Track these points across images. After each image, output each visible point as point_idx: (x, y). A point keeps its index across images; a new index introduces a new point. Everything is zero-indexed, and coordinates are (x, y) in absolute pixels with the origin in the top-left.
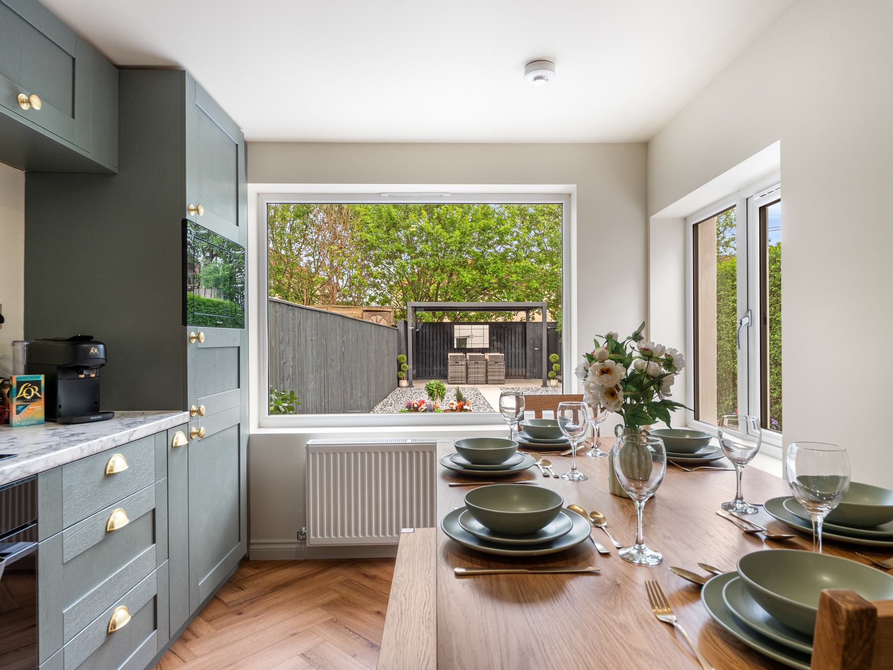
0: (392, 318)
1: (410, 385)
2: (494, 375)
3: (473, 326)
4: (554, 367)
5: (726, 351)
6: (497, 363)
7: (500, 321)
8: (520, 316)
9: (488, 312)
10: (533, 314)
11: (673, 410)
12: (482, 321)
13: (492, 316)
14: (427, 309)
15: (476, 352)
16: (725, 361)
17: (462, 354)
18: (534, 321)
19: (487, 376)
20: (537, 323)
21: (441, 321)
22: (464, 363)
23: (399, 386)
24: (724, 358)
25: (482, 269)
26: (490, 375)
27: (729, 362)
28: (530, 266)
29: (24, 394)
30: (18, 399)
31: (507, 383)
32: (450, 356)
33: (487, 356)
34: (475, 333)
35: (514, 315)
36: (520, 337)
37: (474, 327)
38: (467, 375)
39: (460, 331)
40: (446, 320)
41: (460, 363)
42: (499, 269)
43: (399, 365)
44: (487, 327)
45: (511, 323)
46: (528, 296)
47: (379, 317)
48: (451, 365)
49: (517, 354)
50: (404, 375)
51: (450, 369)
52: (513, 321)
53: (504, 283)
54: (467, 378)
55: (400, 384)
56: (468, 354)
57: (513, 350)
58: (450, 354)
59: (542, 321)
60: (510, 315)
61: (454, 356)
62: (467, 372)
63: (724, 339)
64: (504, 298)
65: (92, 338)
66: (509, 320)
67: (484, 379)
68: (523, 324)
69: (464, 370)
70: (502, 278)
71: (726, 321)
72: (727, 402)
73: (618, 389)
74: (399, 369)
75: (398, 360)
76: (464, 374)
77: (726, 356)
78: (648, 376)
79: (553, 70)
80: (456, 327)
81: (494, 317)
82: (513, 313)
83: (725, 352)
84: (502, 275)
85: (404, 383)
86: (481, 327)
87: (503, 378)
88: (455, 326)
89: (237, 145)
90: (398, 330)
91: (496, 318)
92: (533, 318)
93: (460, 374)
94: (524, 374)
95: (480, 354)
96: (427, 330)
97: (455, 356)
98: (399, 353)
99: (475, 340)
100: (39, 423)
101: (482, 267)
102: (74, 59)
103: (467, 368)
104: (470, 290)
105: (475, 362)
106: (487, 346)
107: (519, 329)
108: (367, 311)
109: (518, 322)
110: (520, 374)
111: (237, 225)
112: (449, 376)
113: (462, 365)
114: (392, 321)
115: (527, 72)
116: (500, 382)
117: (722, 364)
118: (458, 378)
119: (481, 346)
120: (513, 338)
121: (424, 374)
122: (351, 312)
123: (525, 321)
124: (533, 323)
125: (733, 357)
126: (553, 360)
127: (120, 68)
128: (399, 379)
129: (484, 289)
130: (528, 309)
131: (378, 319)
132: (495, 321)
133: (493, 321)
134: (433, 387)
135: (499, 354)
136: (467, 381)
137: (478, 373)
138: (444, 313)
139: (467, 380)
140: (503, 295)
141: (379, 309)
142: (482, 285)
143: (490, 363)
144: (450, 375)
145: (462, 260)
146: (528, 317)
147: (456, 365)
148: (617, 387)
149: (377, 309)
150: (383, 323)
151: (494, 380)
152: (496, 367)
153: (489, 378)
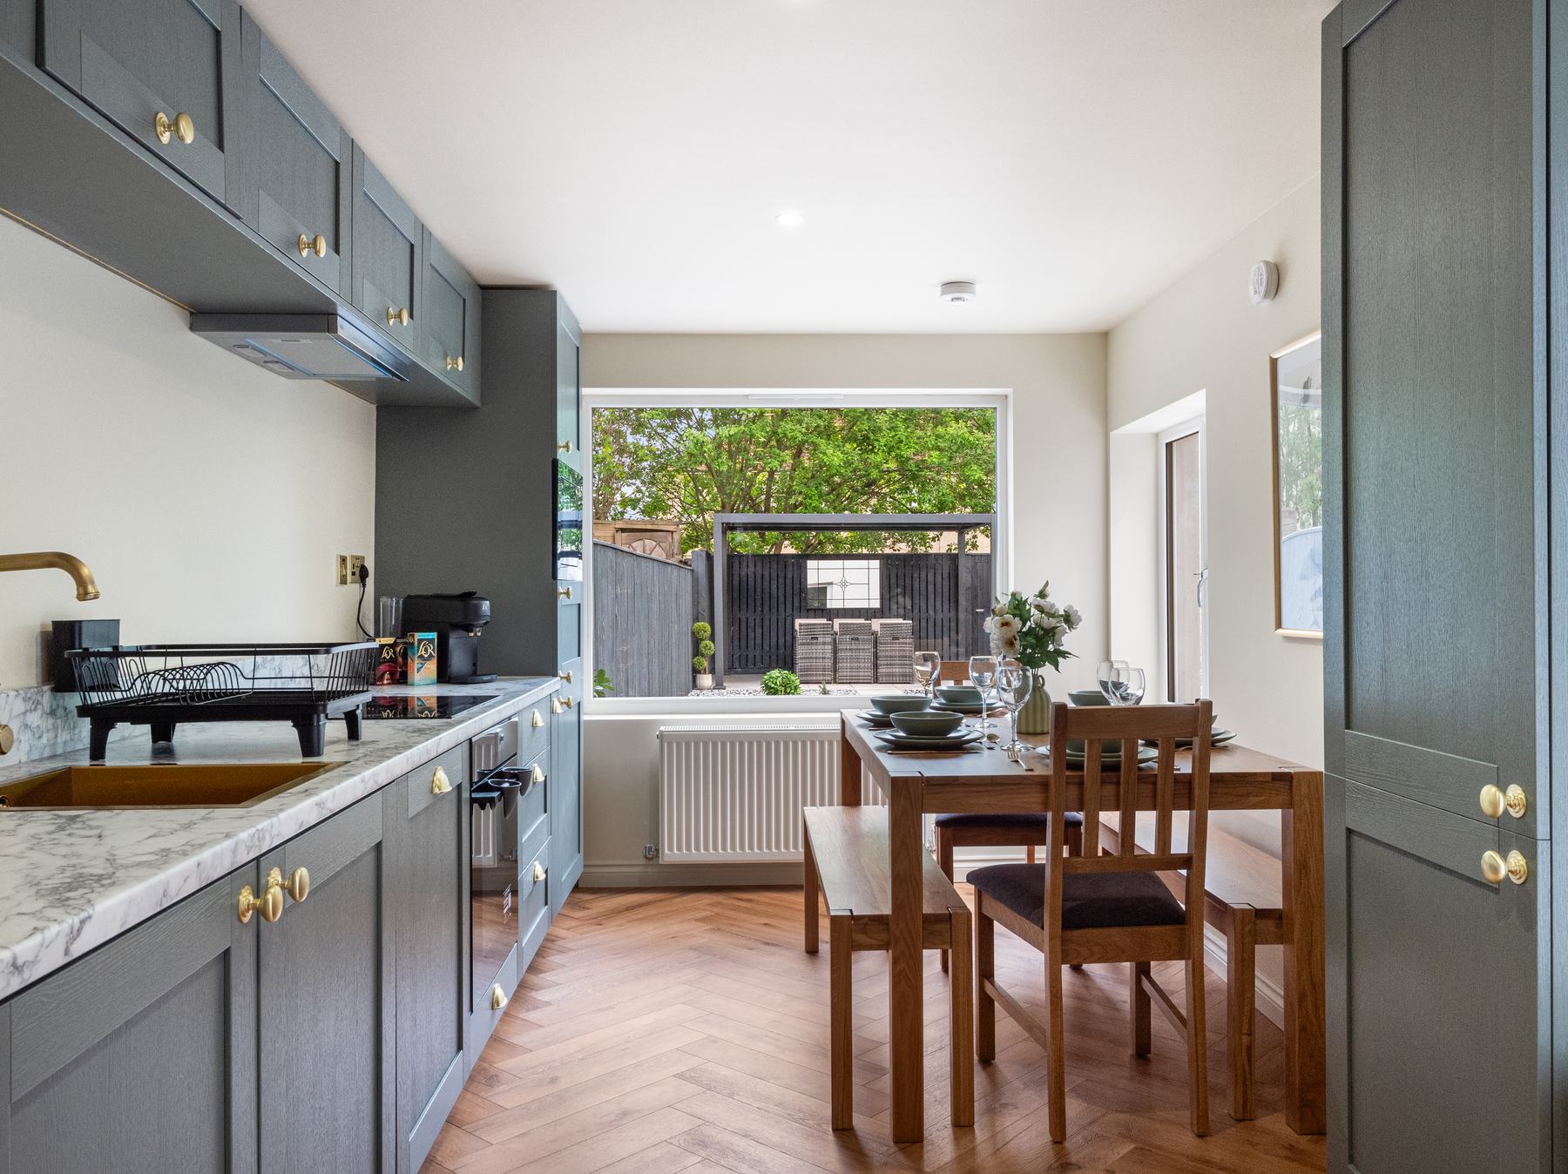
0: (676, 544)
1: (719, 685)
2: (891, 665)
3: (846, 561)
6: (898, 639)
7: (902, 552)
8: (945, 543)
9: (876, 533)
10: (975, 537)
11: (1065, 657)
12: (865, 551)
13: (886, 539)
14: (747, 527)
15: (853, 617)
17: (824, 621)
18: (974, 552)
19: (876, 666)
20: (981, 555)
21: (777, 552)
22: (829, 639)
23: (695, 686)
25: (866, 443)
26: (884, 665)
28: (967, 435)
29: (423, 652)
30: (419, 657)
32: (801, 625)
33: (876, 624)
34: (851, 576)
35: (933, 539)
36: (946, 584)
37: (849, 563)
38: (835, 663)
39: (817, 573)
40: (788, 549)
41: (820, 640)
42: (901, 442)
43: (696, 642)
44: (876, 564)
45: (927, 556)
46: (961, 497)
47: (649, 543)
48: (802, 644)
49: (939, 623)
50: (706, 664)
51: (800, 651)
52: (930, 551)
53: (911, 471)
54: (835, 671)
55: (698, 682)
56: (837, 622)
57: (931, 612)
58: (798, 622)
59: (989, 552)
60: (923, 541)
61: (808, 625)
62: (835, 658)
64: (910, 500)
65: (475, 593)
66: (921, 550)
67: (870, 673)
68: (953, 559)
69: (829, 654)
70: (908, 459)
73: (1016, 639)
74: (697, 652)
75: (693, 633)
76: (829, 663)
78: (1042, 629)
79: (972, 292)
80: (811, 564)
81: (889, 542)
82: (932, 534)
84: (908, 453)
85: (706, 680)
86: (864, 563)
87: (909, 670)
88: (809, 562)
89: (578, 348)
90: (693, 570)
91: (894, 543)
92: (974, 546)
93: (820, 663)
95: (862, 621)
97: (811, 625)
98: (696, 619)
99: (851, 592)
100: (433, 684)
101: (866, 438)
102: (464, 300)
103: (835, 651)
104: (840, 485)
105: (853, 636)
106: (876, 604)
107: (946, 569)
108: (623, 530)
109: (942, 555)
111: (578, 449)
112: (798, 667)
113: (824, 644)
114: (675, 551)
115: (943, 293)
116: (903, 680)
118: (816, 670)
119: (864, 605)
120: (931, 588)
121: (743, 662)
123: (956, 552)
124: (972, 555)
127: (484, 288)
128: (696, 671)
129: (869, 485)
130: (962, 528)
131: (647, 548)
132: (891, 551)
133: (887, 551)
134: (776, 684)
135: (900, 621)
136: (835, 679)
137: (858, 659)
138: (784, 534)
139: (835, 675)
140: (908, 496)
141: (649, 527)
142: (865, 476)
143: (881, 640)
144: (799, 664)
145: (822, 424)
146: (962, 543)
147: (812, 644)
148: (1014, 637)
149: (644, 527)
150: (659, 554)
151: (892, 675)
152: (897, 647)
153: (882, 670)
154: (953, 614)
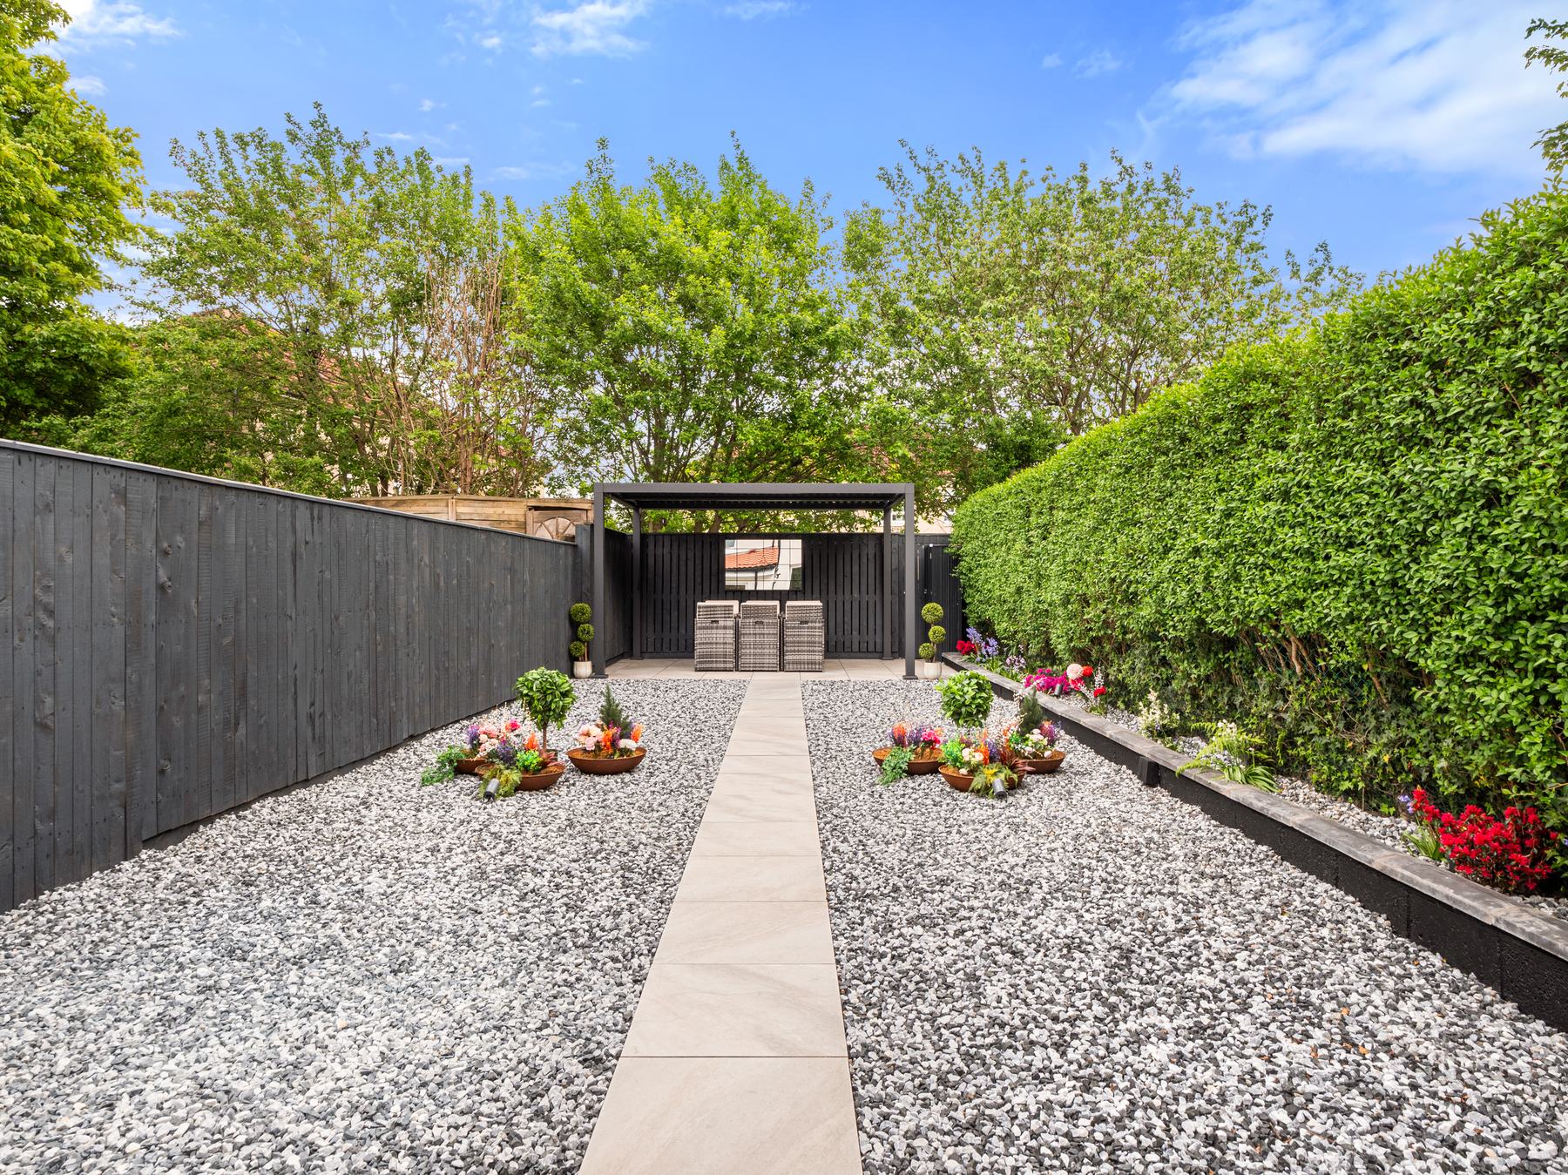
1: (600, 674)
2: (798, 651)
4: (930, 633)
5: (1372, 583)
6: (808, 622)
7: (831, 531)
12: (790, 531)
15: (765, 599)
16: (1368, 619)
17: (729, 603)
19: (782, 653)
22: (730, 623)
24: (1364, 610)
26: (791, 651)
27: (1382, 621)
31: (831, 669)
32: (701, 607)
33: (786, 607)
36: (871, 566)
38: (737, 650)
41: (721, 623)
43: (573, 625)
44: (799, 543)
45: (851, 535)
47: (562, 522)
48: (702, 628)
49: (864, 605)
50: (584, 649)
51: (699, 636)
54: (737, 656)
55: (574, 670)
56: (744, 603)
57: (856, 595)
58: (699, 604)
61: (708, 607)
62: (737, 643)
63: (1363, 543)
67: (775, 660)
68: (878, 539)
69: (731, 639)
71: (1373, 483)
72: (1371, 754)
75: (570, 616)
76: (730, 649)
77: (1374, 602)
80: (731, 543)
83: (1368, 588)
85: (585, 667)
86: (787, 543)
87: (819, 657)
88: (729, 541)
90: (576, 546)
93: (720, 649)
94: (879, 648)
95: (770, 603)
96: (667, 550)
97: (713, 606)
98: (572, 600)
103: (737, 635)
106: (798, 586)
107: (871, 550)
108: (536, 508)
110: (871, 648)
112: (696, 653)
113: (725, 628)
116: (813, 667)
117: (1358, 629)
118: (717, 656)
120: (856, 569)
122: (499, 510)
123: (883, 533)
125: (1398, 604)
126: (929, 618)
128: (571, 659)
131: (560, 526)
132: (818, 530)
133: (813, 530)
135: (812, 602)
136: (737, 666)
137: (762, 645)
139: (737, 662)
141: (563, 504)
143: (789, 624)
144: (698, 650)
147: (712, 628)
149: (557, 504)
151: (799, 663)
152: (805, 632)
153: (788, 657)
154: (878, 598)
